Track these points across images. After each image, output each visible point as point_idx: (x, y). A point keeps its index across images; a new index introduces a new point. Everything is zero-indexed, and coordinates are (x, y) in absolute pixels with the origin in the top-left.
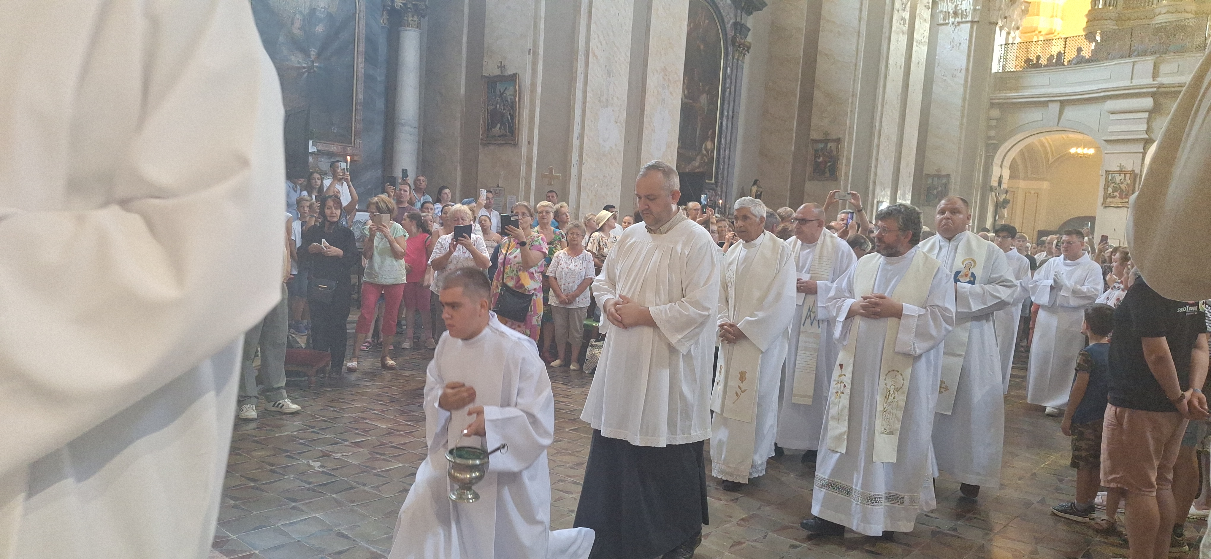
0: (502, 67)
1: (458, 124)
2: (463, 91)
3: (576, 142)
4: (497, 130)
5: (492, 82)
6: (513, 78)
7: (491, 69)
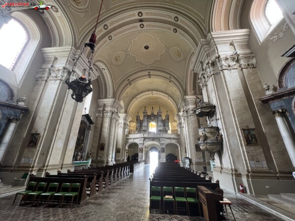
0: (36, 132)
1: (21, 143)
2: (25, 136)
3: (52, 146)
4: (31, 144)
5: (33, 135)
6: (39, 134)
7: (33, 132)
